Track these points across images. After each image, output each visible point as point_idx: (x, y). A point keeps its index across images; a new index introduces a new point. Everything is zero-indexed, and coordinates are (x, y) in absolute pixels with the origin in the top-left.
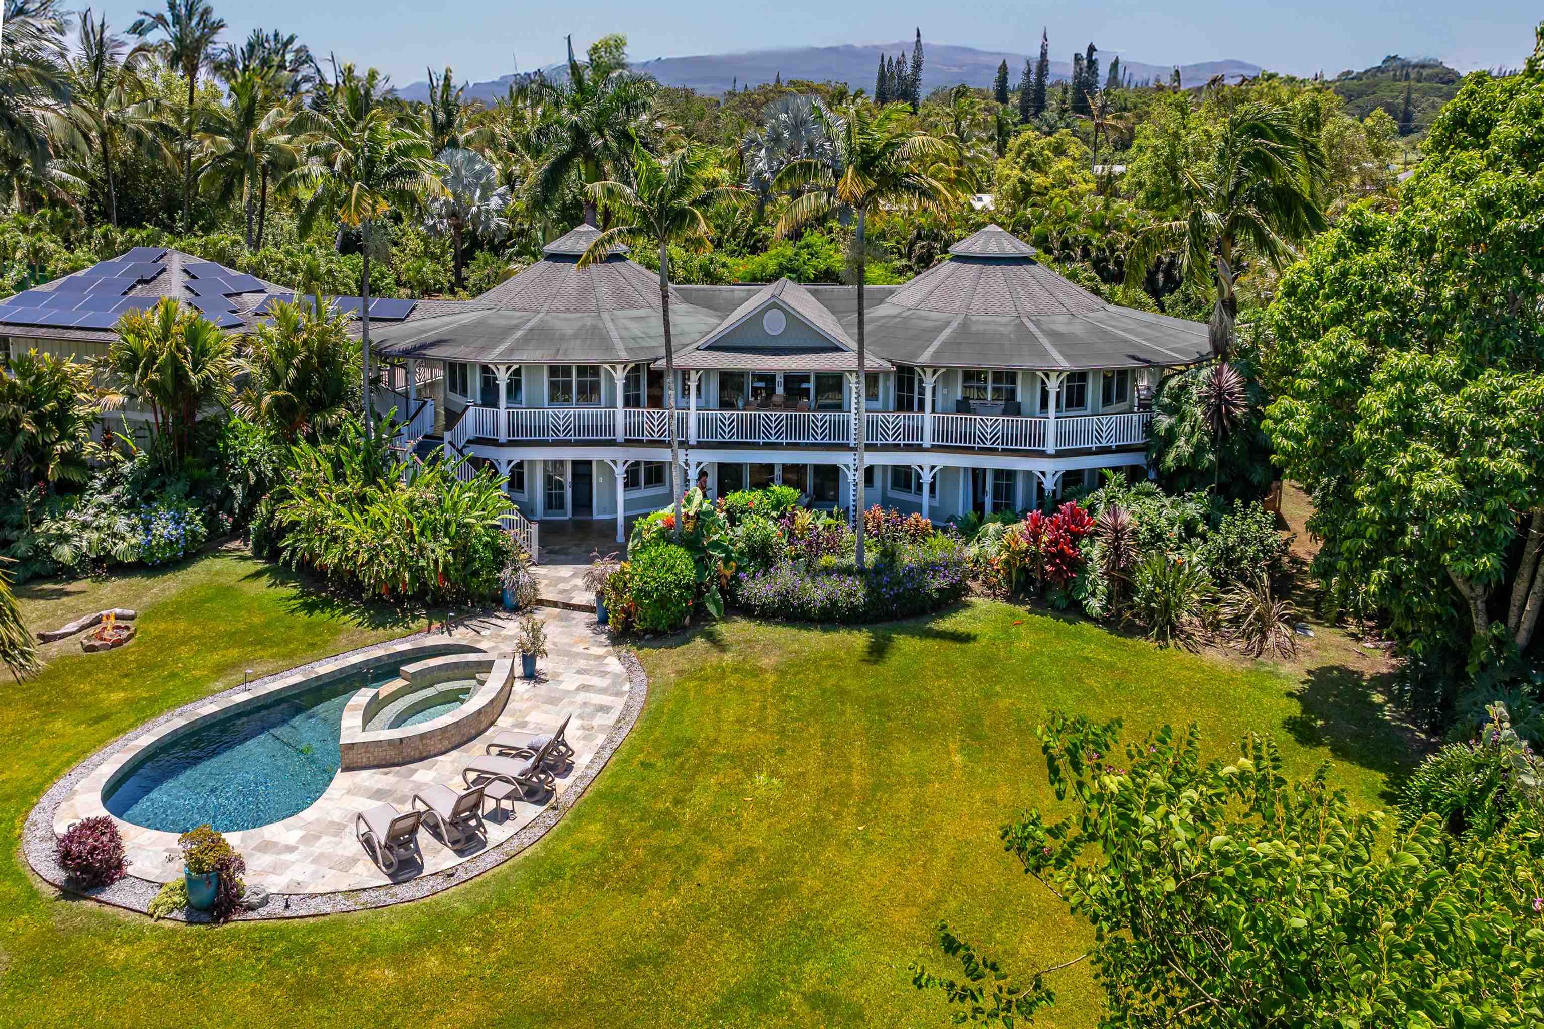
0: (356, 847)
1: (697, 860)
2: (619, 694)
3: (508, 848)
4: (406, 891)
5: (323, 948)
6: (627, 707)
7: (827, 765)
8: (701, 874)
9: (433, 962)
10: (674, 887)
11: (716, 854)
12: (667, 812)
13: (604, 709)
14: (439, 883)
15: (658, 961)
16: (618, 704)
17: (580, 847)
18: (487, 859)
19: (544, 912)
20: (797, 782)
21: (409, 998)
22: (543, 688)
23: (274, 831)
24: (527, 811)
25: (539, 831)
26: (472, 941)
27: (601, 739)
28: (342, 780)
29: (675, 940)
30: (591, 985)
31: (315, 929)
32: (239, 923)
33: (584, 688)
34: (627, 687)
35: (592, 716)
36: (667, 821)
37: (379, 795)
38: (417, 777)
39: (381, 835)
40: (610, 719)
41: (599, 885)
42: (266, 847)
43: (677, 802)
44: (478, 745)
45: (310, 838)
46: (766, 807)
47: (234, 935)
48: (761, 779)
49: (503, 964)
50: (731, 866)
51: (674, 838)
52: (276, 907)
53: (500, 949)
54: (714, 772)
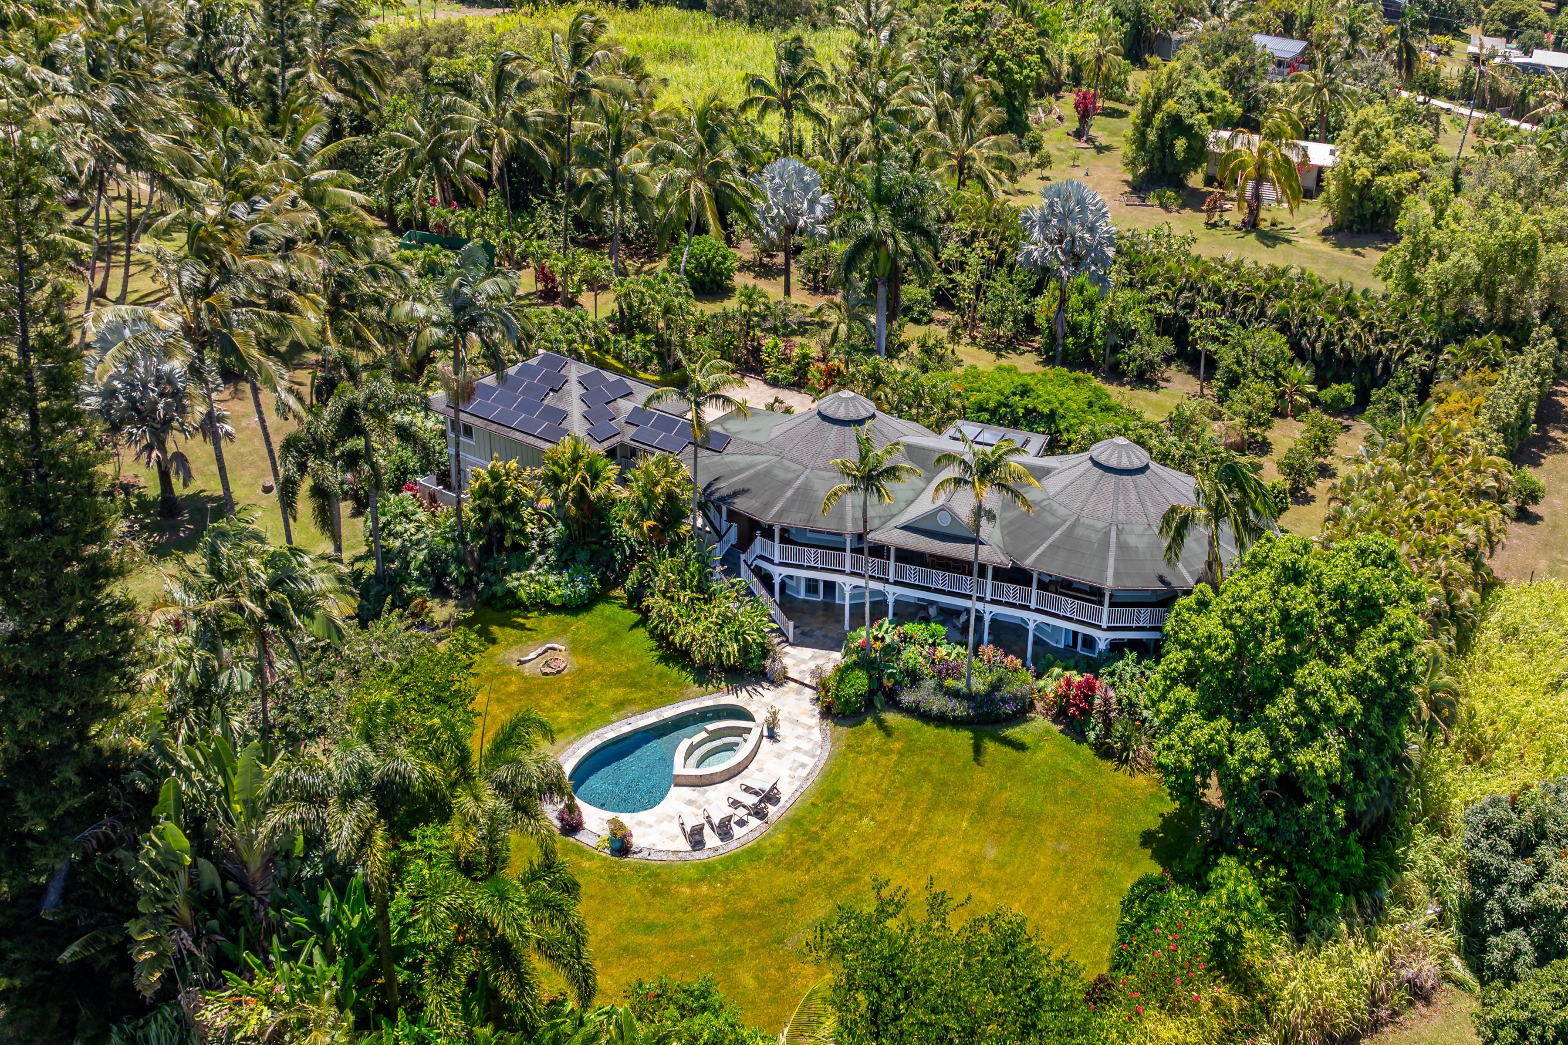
0: (679, 831)
1: (822, 859)
2: (813, 756)
3: (742, 841)
4: (698, 855)
5: (663, 876)
6: (816, 765)
7: (901, 817)
8: (821, 867)
9: (704, 888)
10: (808, 870)
11: (831, 857)
12: (816, 833)
13: (803, 766)
14: (711, 853)
15: (792, 901)
16: (811, 762)
17: (772, 845)
18: (733, 845)
19: (752, 874)
20: (881, 825)
21: (695, 902)
22: (776, 745)
23: (642, 815)
24: (754, 822)
25: (757, 834)
26: (721, 882)
27: (797, 784)
28: (675, 792)
29: (802, 894)
30: (764, 907)
31: (660, 867)
32: (631, 859)
33: (797, 749)
34: (818, 752)
35: (796, 769)
36: (815, 837)
37: (690, 802)
38: (707, 795)
39: (688, 829)
40: (804, 773)
41: (777, 865)
42: (640, 823)
43: (822, 828)
44: (738, 781)
45: (660, 822)
46: (863, 838)
47: (629, 864)
48: (865, 821)
49: (732, 893)
50: (835, 865)
51: (816, 846)
52: (645, 854)
53: (732, 887)
54: (845, 813)
